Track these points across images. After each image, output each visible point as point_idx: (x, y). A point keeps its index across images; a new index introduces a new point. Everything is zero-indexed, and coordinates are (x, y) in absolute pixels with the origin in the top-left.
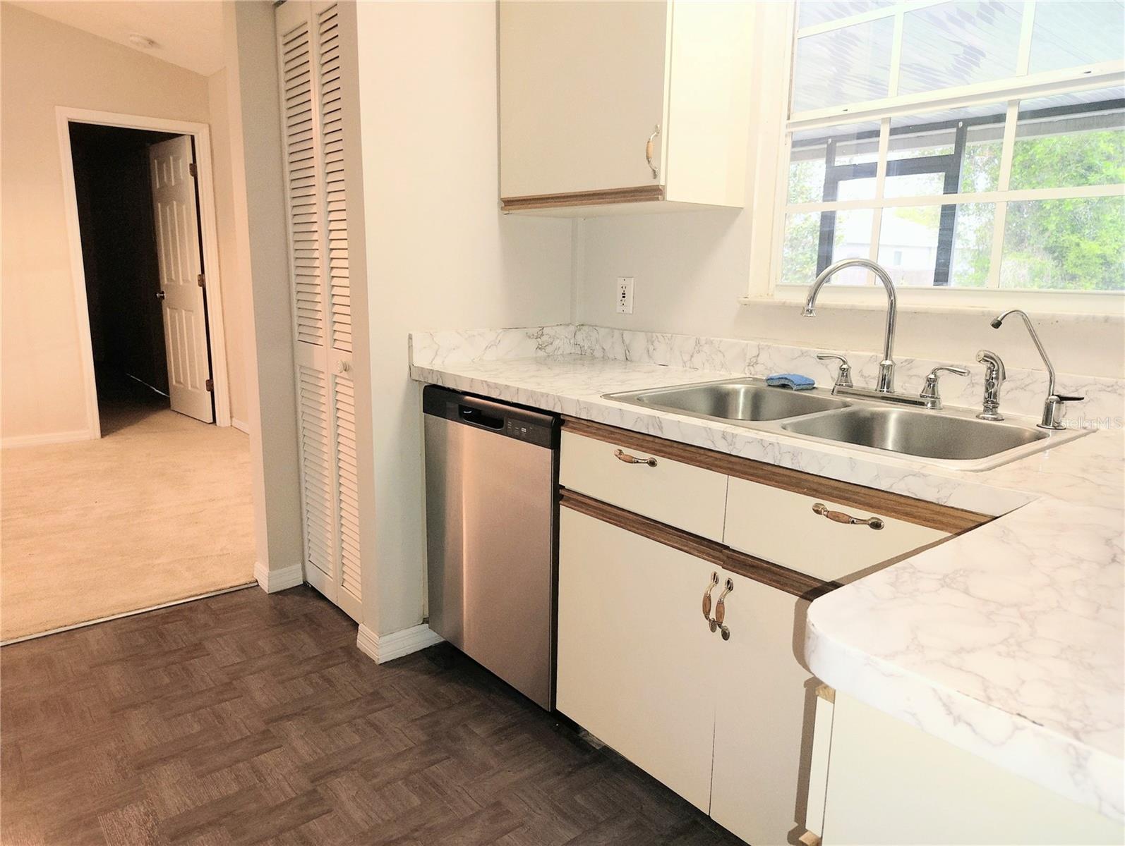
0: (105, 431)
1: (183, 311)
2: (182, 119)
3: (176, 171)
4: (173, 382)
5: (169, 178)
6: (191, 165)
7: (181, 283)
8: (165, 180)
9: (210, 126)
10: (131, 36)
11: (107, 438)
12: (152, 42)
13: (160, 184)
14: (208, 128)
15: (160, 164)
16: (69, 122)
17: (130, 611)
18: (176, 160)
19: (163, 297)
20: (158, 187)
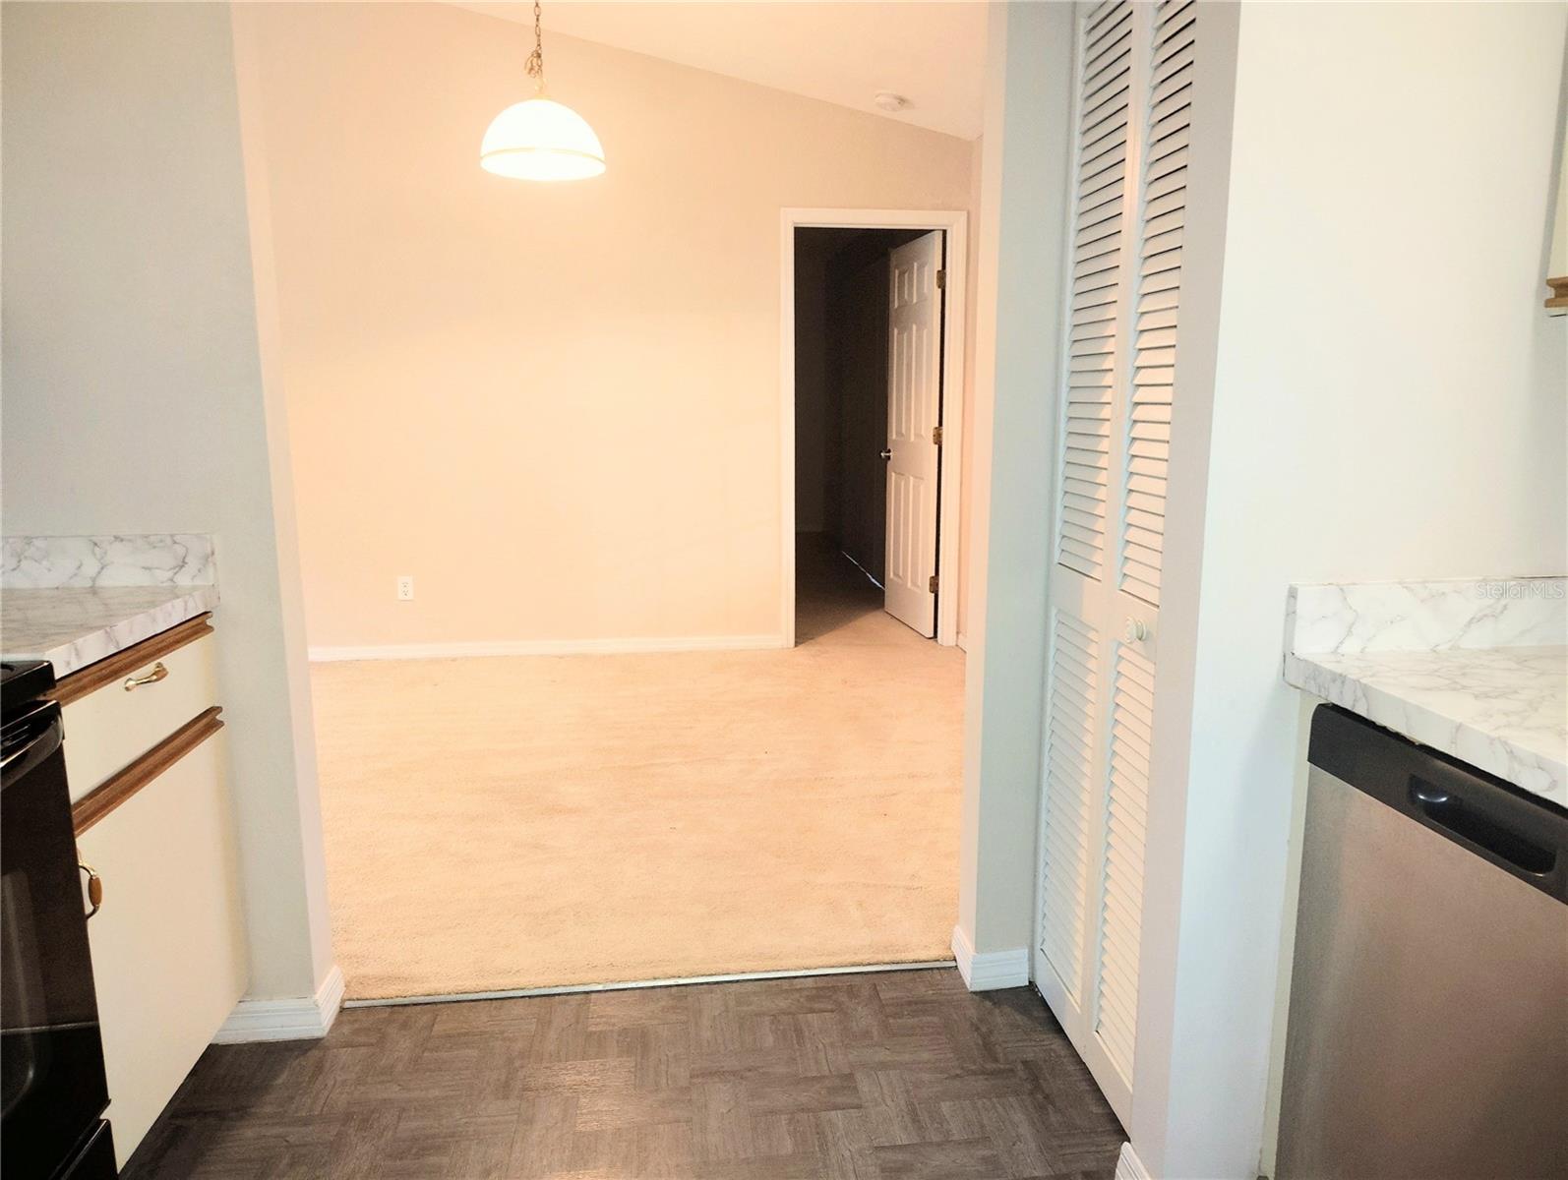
0: (802, 636)
1: (911, 478)
2: (935, 208)
3: (920, 282)
4: (890, 574)
5: (911, 294)
6: (939, 272)
7: (912, 438)
8: (906, 296)
9: (968, 213)
10: (877, 96)
11: (801, 647)
12: (902, 101)
13: (899, 303)
14: (966, 215)
15: (902, 274)
16: (795, 228)
17: (766, 971)
18: (921, 267)
19: (889, 458)
20: (896, 306)
